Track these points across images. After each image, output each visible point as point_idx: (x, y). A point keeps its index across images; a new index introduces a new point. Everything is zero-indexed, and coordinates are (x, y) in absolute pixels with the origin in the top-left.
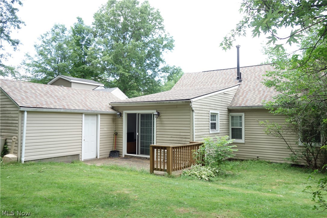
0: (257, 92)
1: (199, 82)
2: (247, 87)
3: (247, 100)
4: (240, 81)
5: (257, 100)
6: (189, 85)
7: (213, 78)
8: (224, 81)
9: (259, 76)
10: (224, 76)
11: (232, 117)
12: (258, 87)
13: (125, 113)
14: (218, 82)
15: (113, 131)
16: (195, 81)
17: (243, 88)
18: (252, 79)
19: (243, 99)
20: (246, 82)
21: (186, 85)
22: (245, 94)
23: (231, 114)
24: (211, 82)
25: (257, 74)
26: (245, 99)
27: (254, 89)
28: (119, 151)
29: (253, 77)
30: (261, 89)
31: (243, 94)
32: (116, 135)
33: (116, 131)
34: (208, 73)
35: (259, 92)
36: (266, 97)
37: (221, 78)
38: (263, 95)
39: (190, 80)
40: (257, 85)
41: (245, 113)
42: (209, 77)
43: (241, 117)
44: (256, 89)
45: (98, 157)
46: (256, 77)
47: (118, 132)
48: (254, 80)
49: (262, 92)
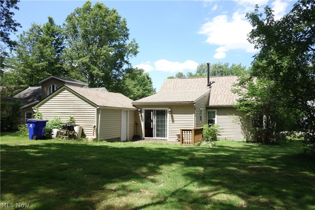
0: (223, 96)
1: (180, 86)
2: (216, 92)
3: (218, 101)
4: (210, 88)
5: (225, 101)
6: (172, 88)
7: (189, 84)
8: (198, 87)
9: (222, 84)
10: (198, 83)
11: (208, 112)
12: (223, 92)
13: (144, 109)
14: (194, 87)
15: (134, 122)
16: (176, 86)
17: (213, 92)
18: (218, 87)
19: (215, 100)
20: (214, 88)
21: (169, 88)
22: (215, 97)
23: (207, 110)
24: (189, 87)
25: (220, 83)
26: (216, 100)
27: (221, 94)
28: (139, 136)
29: (219, 85)
30: (225, 94)
31: (214, 97)
32: (136, 125)
33: (136, 122)
34: (185, 80)
35: (225, 95)
36: (230, 99)
37: (196, 85)
38: (228, 98)
39: (172, 85)
40: (222, 91)
41: (217, 110)
42: (186, 83)
43: (214, 112)
44: (222, 94)
45: (128, 140)
46: (220, 85)
47: (138, 122)
48: (220, 87)
49: (227, 96)
